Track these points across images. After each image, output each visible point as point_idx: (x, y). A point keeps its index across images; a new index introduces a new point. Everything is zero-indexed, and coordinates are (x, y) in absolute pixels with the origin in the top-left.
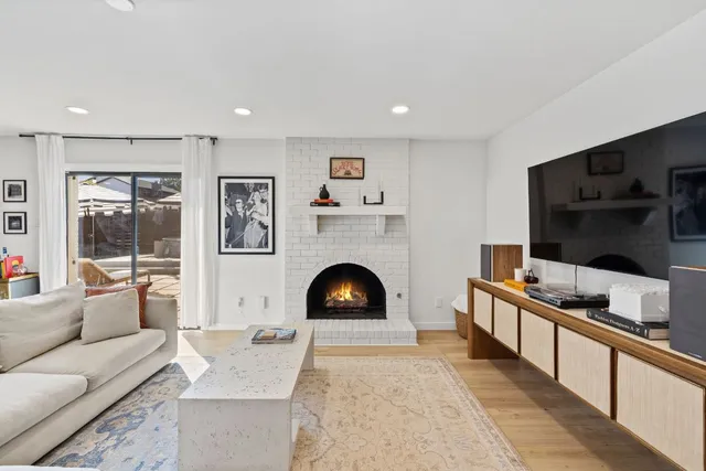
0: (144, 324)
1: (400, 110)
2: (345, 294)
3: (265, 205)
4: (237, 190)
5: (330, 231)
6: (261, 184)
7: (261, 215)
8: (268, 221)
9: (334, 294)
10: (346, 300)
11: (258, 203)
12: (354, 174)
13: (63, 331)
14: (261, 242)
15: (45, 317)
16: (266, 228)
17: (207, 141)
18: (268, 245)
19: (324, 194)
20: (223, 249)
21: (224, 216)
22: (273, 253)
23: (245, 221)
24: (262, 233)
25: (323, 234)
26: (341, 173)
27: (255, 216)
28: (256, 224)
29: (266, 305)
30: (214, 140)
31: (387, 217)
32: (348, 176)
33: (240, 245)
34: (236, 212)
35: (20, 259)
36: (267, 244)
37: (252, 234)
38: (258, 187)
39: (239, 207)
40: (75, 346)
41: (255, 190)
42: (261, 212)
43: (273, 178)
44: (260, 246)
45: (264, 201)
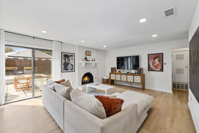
18: (73, 69)
21: (63, 62)
28: (70, 64)
33: (67, 70)
34: (66, 62)
37: (70, 67)
41: (70, 56)
45: (72, 59)
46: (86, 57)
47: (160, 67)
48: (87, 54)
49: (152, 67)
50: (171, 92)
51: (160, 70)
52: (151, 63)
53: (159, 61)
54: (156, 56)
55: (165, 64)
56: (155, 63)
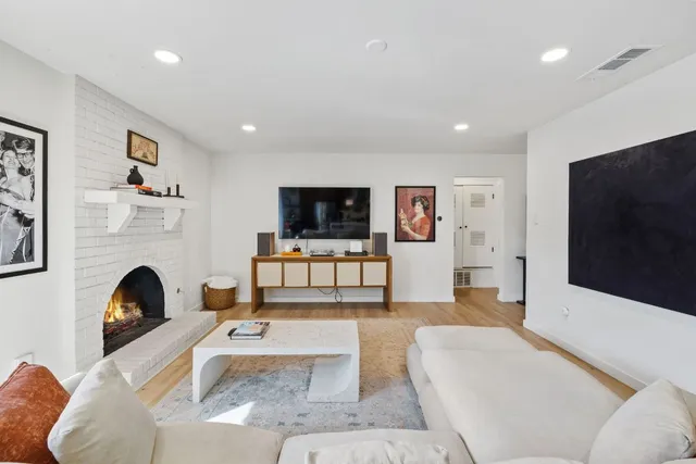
3: (26, 180)
6: (20, 140)
7: (18, 197)
8: (33, 210)
12: (150, 159)
14: (19, 250)
16: (28, 223)
18: (33, 256)
22: (44, 268)
24: (22, 232)
27: (5, 197)
32: (146, 161)
36: (31, 252)
41: (6, 146)
42: (18, 193)
43: (44, 134)
44: (17, 258)
45: (22, 171)
46: (134, 171)
47: (427, 228)
48: (138, 154)
49: (407, 228)
50: (452, 299)
51: (429, 237)
52: (402, 215)
53: (426, 209)
54: (419, 193)
55: (440, 219)
56: (414, 215)
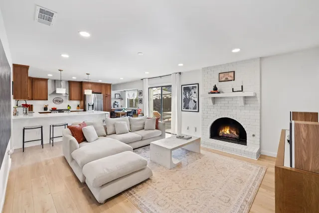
0: (157, 128)
1: (236, 50)
2: (227, 131)
3: (195, 94)
4: (187, 89)
5: (219, 104)
8: (196, 100)
9: (223, 131)
10: (227, 134)
11: (193, 93)
12: (230, 79)
13: (141, 126)
14: (194, 107)
15: (139, 122)
16: (196, 102)
17: (178, 74)
18: (196, 109)
19: (215, 89)
20: (183, 110)
21: (183, 98)
22: (198, 111)
23: (189, 99)
24: (195, 104)
25: (216, 105)
26: (224, 79)
27: (192, 98)
28: (193, 101)
29: (196, 131)
30: (180, 73)
31: (245, 97)
32: (227, 80)
33: (187, 108)
34: (186, 97)
35: (141, 110)
37: (191, 104)
38: (193, 88)
39: (187, 95)
40: (143, 131)
41: (192, 89)
42: (194, 97)
43: (198, 84)
44: (194, 109)
